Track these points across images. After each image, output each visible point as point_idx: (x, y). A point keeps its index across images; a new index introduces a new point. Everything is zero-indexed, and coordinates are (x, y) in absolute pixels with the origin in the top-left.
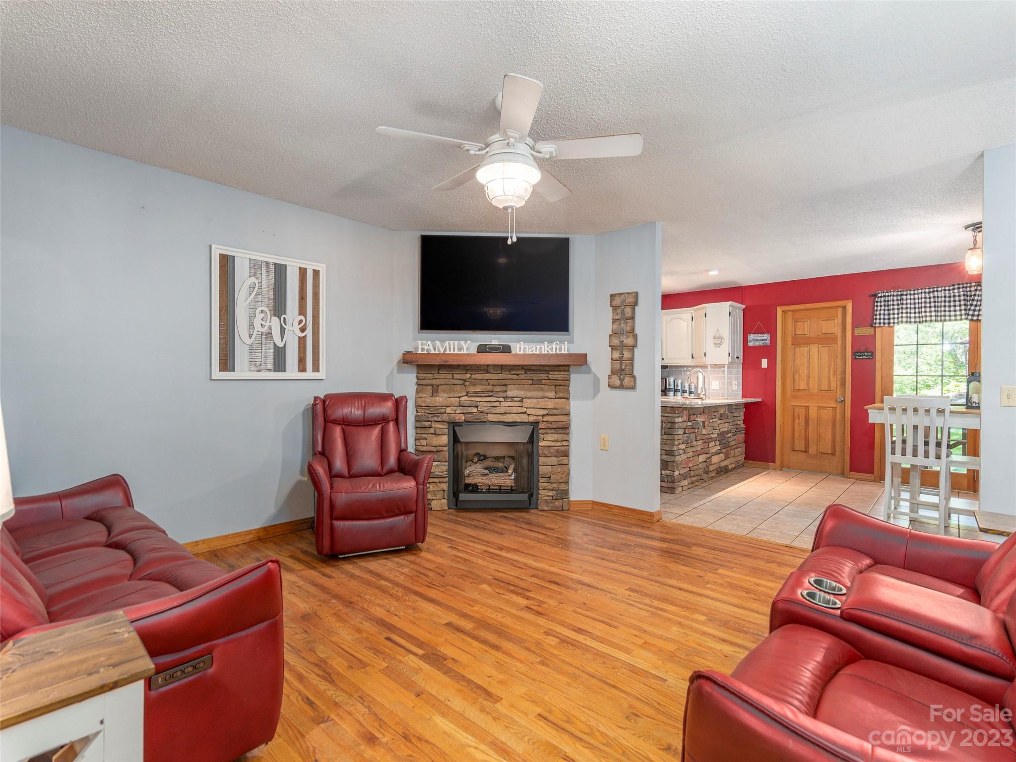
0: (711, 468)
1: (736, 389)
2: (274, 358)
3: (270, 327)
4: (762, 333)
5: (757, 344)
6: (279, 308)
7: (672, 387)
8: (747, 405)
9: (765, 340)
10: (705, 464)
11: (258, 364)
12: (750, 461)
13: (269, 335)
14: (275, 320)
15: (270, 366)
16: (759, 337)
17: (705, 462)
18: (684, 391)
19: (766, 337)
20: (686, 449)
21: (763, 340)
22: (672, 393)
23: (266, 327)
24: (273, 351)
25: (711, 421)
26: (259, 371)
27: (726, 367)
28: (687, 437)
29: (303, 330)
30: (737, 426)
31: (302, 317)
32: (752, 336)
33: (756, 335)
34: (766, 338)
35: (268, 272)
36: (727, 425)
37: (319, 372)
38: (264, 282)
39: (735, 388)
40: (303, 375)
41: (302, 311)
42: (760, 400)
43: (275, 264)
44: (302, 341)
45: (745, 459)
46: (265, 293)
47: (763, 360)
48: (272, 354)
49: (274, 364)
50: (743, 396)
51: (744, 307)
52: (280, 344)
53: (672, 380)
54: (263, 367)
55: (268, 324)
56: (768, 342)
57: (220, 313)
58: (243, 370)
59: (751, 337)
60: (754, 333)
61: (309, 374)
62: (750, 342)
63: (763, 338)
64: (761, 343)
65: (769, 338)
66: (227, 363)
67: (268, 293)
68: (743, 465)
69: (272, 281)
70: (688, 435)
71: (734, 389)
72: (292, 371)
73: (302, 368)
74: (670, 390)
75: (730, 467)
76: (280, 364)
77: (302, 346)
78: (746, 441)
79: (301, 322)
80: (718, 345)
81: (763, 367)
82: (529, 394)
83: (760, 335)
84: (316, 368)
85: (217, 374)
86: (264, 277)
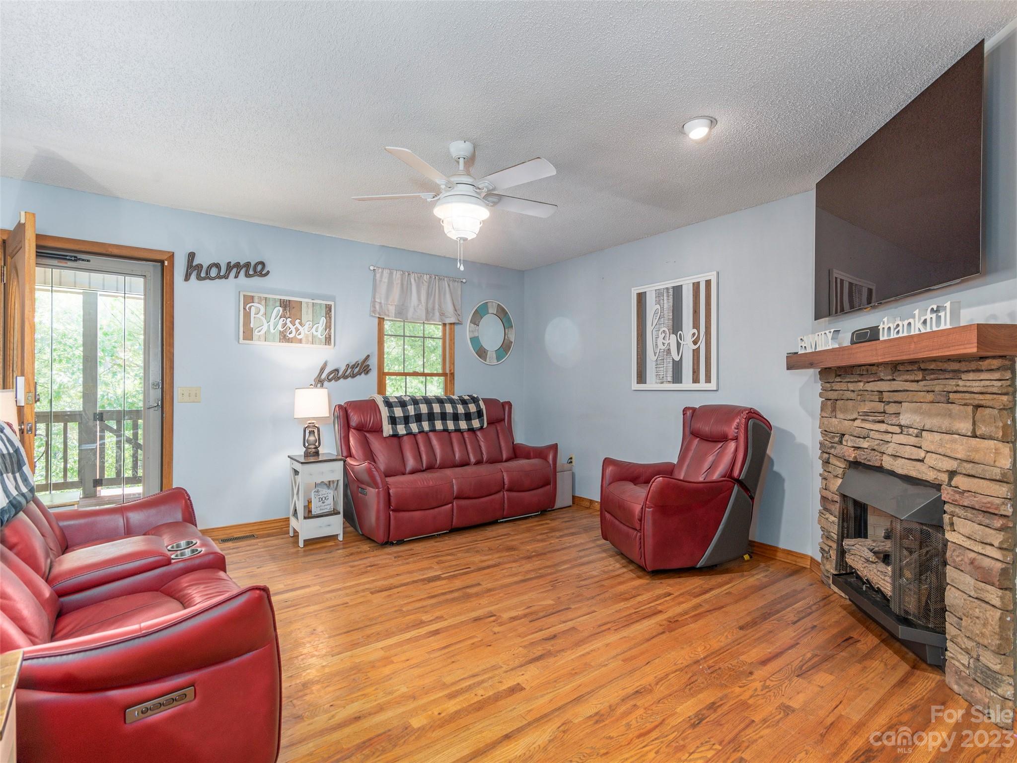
2: (673, 371)
3: (669, 344)
6: (676, 327)
11: (661, 376)
13: (669, 351)
14: (673, 337)
15: (670, 379)
23: (666, 345)
24: (671, 365)
26: (662, 383)
29: (695, 343)
31: (695, 331)
35: (668, 296)
37: (710, 382)
38: (666, 306)
40: (696, 386)
41: (696, 325)
43: (673, 287)
44: (696, 353)
46: (666, 316)
48: (671, 367)
49: (673, 376)
52: (677, 359)
54: (665, 379)
55: (667, 342)
57: (637, 338)
58: (652, 383)
61: (702, 385)
66: (641, 378)
67: (668, 314)
69: (671, 304)
72: (687, 383)
73: (696, 380)
76: (677, 377)
77: (696, 358)
79: (694, 334)
82: (929, 423)
84: (708, 380)
85: (635, 386)
86: (665, 301)
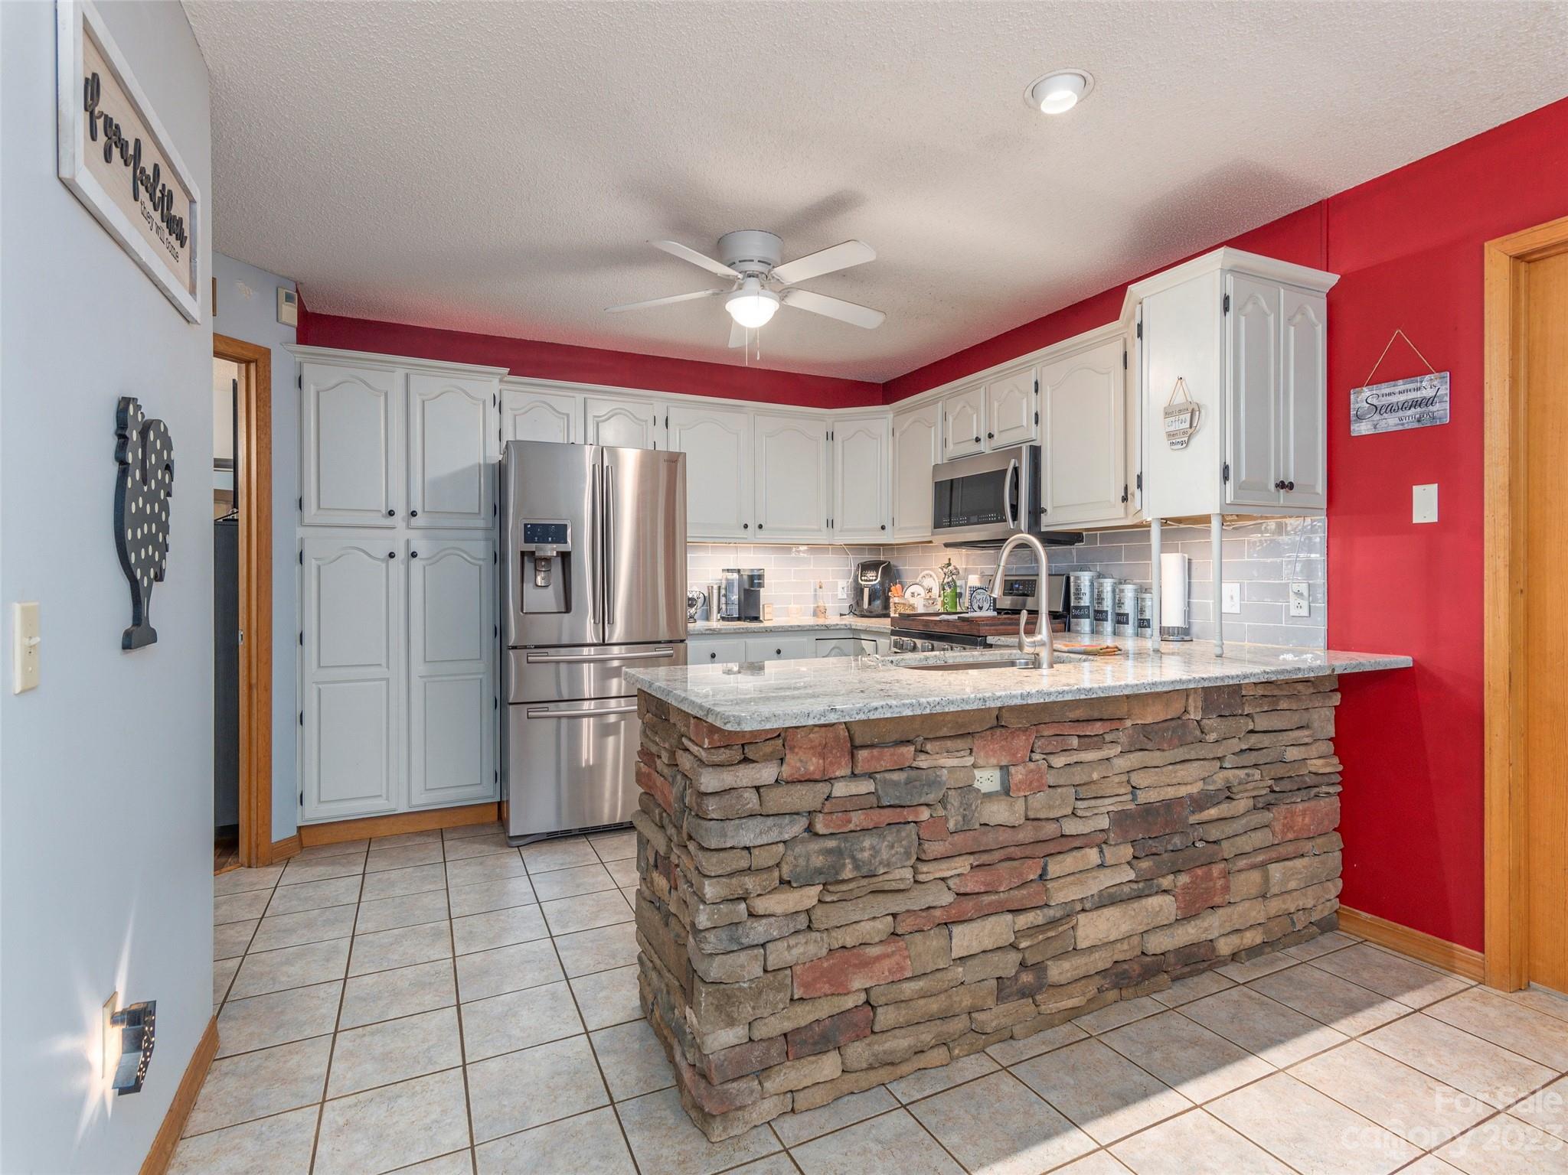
0: (1058, 971)
1: (1305, 612)
4: (1413, 371)
5: (1390, 423)
7: (1085, 601)
8: (1349, 684)
9: (1429, 402)
10: (1014, 957)
12: (1364, 915)
16: (1399, 391)
17: (1013, 946)
18: (1121, 619)
19: (1434, 387)
20: (818, 914)
21: (1416, 404)
22: (1085, 624)
25: (1059, 761)
27: (1215, 524)
28: (829, 852)
30: (1280, 770)
32: (1366, 392)
33: (1385, 388)
34: (1428, 393)
36: (1194, 770)
39: (1298, 608)
42: (1404, 661)
45: (1342, 897)
47: (1417, 490)
50: (1334, 642)
51: (1332, 279)
53: (1085, 578)
56: (1442, 410)
59: (1362, 398)
60: (1375, 381)
62: (1359, 418)
63: (1417, 395)
64: (1408, 420)
65: (1445, 390)
68: (1326, 926)
70: (832, 844)
71: (1294, 612)
74: (1081, 613)
75: (1224, 947)
78: (1349, 828)
80: (1181, 439)
81: (1417, 519)
83: (1401, 385)
